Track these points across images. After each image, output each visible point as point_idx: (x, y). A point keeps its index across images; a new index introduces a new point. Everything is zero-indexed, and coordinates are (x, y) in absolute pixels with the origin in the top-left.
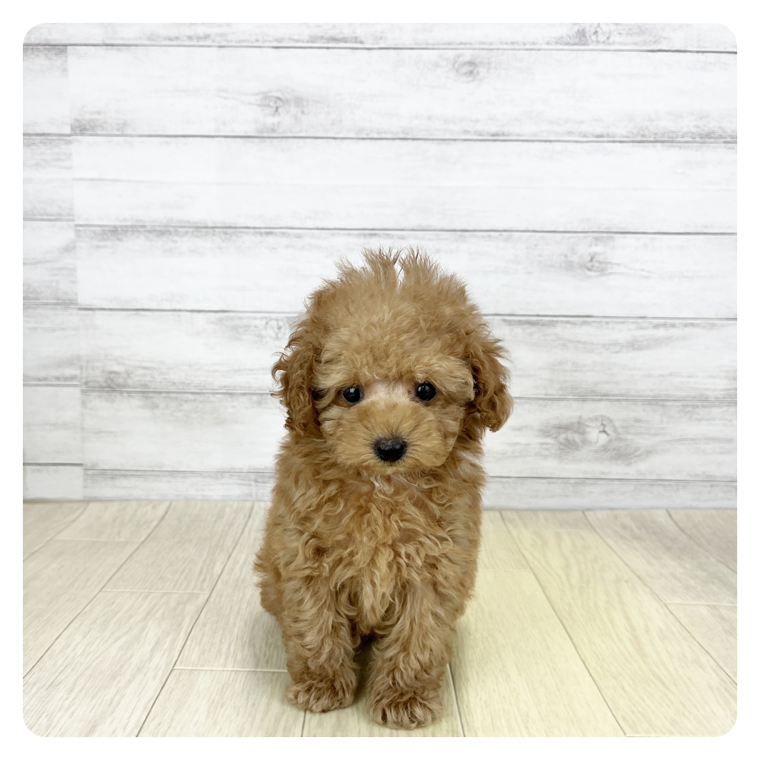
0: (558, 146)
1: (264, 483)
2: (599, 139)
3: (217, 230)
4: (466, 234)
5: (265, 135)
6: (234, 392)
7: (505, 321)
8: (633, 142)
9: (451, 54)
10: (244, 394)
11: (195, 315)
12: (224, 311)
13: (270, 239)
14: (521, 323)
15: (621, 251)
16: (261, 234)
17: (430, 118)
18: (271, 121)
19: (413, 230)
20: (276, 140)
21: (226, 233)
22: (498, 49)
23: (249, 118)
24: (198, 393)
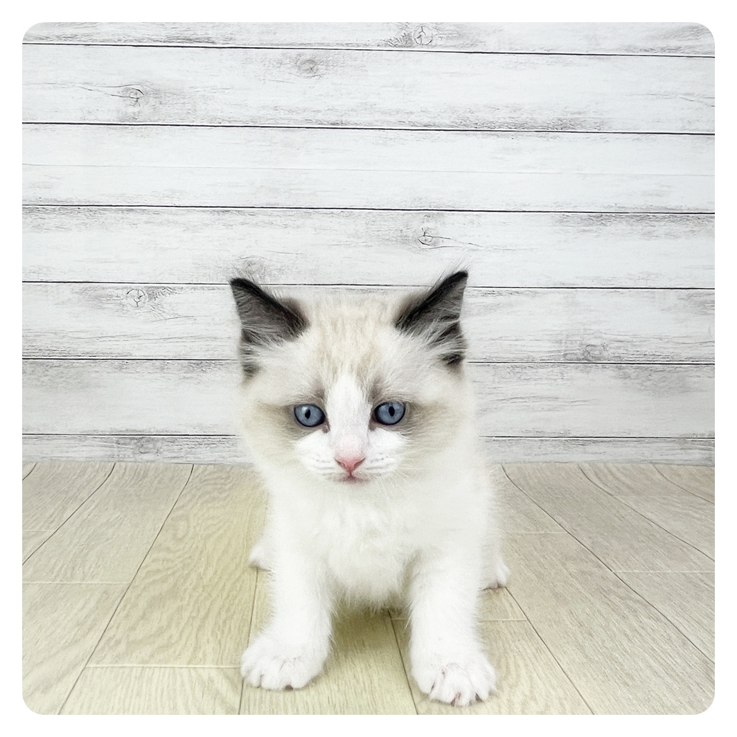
0: (391, 134)
1: (125, 444)
2: (427, 127)
4: (311, 211)
5: (126, 123)
7: (349, 290)
9: (293, 53)
11: (61, 285)
12: (87, 282)
13: (131, 216)
14: (363, 292)
15: (450, 227)
16: (123, 210)
17: (276, 108)
18: (132, 110)
19: (262, 207)
20: (136, 128)
22: (335, 49)
23: (112, 108)
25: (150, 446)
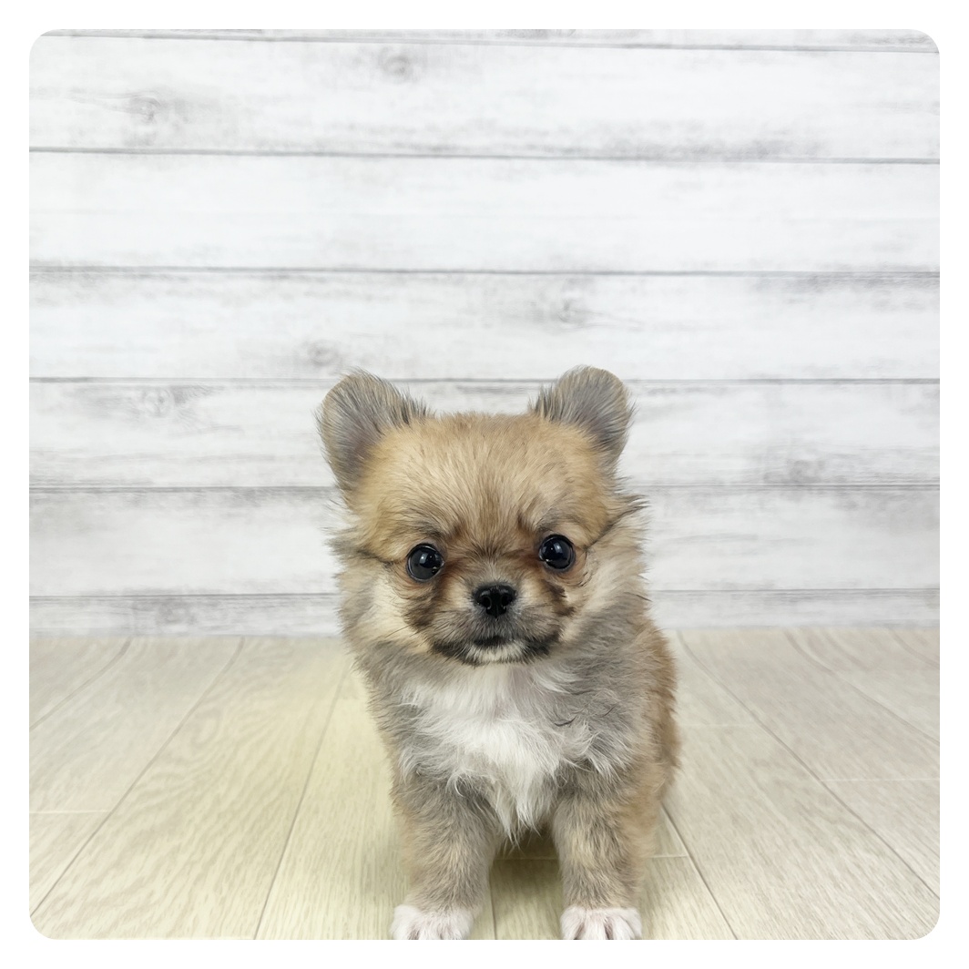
0: (518, 164)
1: (146, 610)
2: (570, 153)
3: (75, 274)
4: (406, 276)
5: (137, 147)
6: (102, 486)
7: (459, 388)
8: (612, 158)
9: (375, 47)
10: (115, 491)
11: (47, 385)
12: (85, 379)
13: (147, 284)
14: (480, 390)
15: (604, 297)
16: (134, 277)
17: (352, 127)
18: (144, 130)
19: (335, 270)
20: (151, 157)
21: (86, 277)
22: (435, 42)
23: (114, 126)
24: (53, 491)
25: (181, 612)
